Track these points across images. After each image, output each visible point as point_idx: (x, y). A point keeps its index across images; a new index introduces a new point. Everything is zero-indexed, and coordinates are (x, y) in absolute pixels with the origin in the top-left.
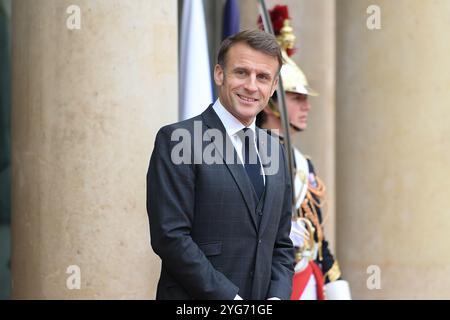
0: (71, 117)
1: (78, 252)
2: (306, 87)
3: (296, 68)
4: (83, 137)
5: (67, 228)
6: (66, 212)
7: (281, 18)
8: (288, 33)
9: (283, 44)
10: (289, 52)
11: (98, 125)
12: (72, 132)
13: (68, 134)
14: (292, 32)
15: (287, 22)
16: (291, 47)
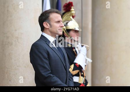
0: (8, 37)
1: (10, 81)
2: (78, 28)
3: (75, 22)
4: (12, 44)
5: (6, 73)
6: (6, 68)
7: (70, 6)
8: (73, 11)
9: (71, 14)
10: (73, 17)
11: (17, 40)
12: (8, 42)
13: (7, 43)
14: (74, 11)
15: (72, 7)
16: (74, 15)
